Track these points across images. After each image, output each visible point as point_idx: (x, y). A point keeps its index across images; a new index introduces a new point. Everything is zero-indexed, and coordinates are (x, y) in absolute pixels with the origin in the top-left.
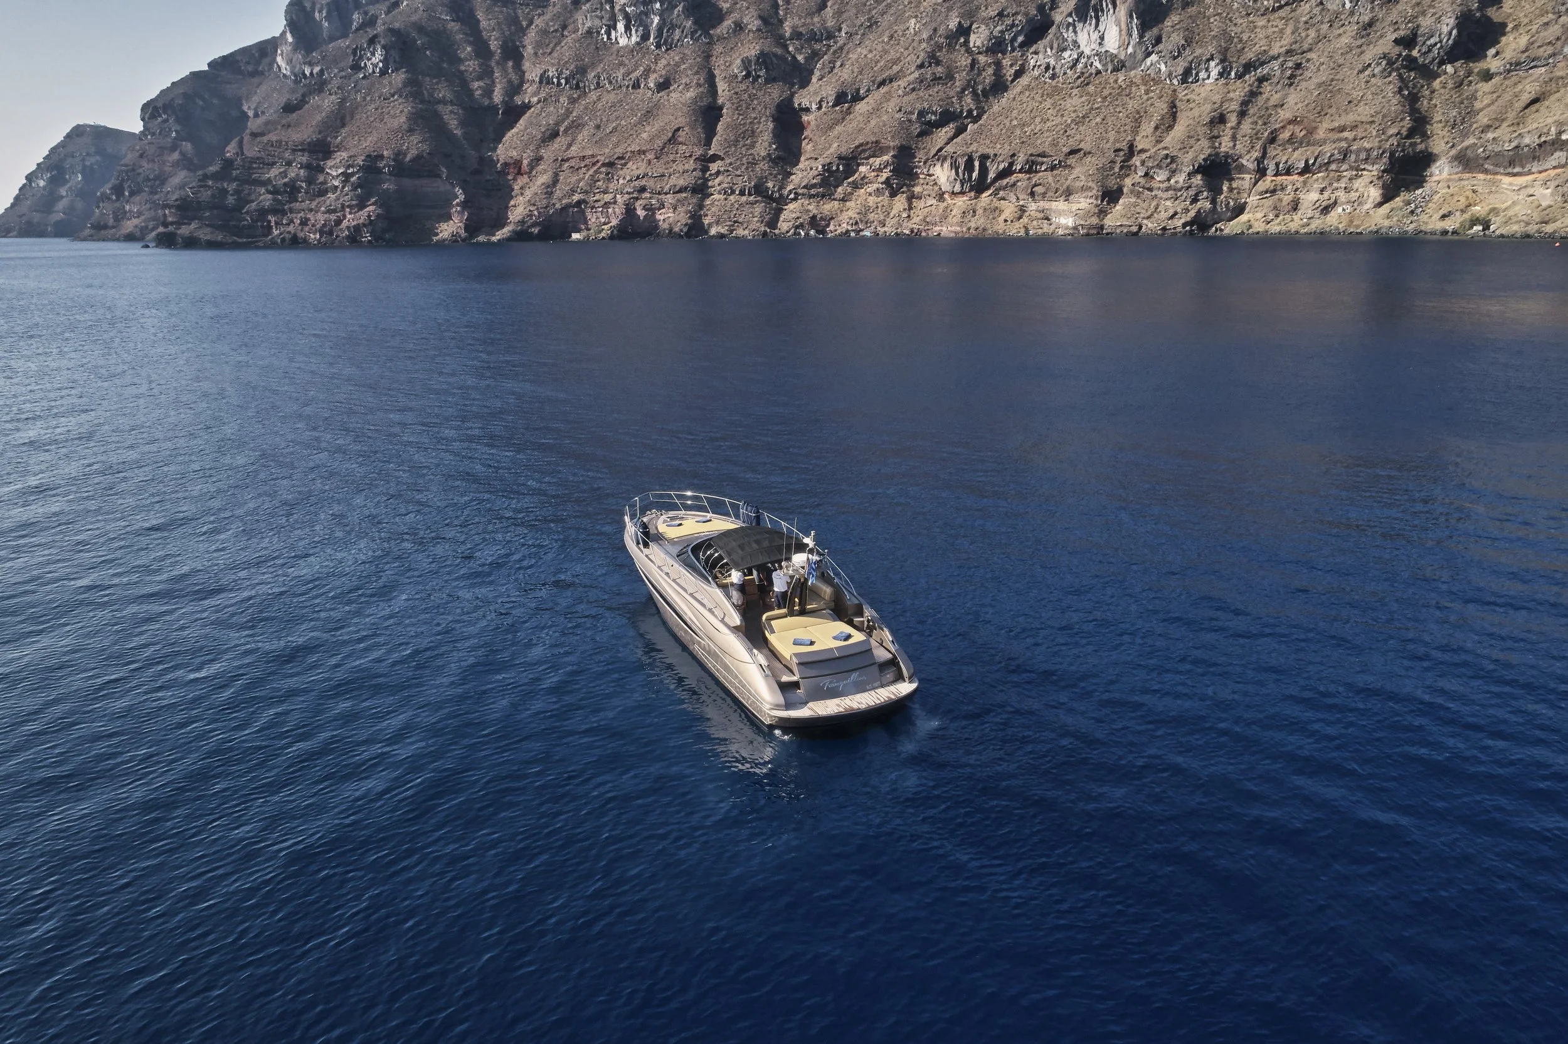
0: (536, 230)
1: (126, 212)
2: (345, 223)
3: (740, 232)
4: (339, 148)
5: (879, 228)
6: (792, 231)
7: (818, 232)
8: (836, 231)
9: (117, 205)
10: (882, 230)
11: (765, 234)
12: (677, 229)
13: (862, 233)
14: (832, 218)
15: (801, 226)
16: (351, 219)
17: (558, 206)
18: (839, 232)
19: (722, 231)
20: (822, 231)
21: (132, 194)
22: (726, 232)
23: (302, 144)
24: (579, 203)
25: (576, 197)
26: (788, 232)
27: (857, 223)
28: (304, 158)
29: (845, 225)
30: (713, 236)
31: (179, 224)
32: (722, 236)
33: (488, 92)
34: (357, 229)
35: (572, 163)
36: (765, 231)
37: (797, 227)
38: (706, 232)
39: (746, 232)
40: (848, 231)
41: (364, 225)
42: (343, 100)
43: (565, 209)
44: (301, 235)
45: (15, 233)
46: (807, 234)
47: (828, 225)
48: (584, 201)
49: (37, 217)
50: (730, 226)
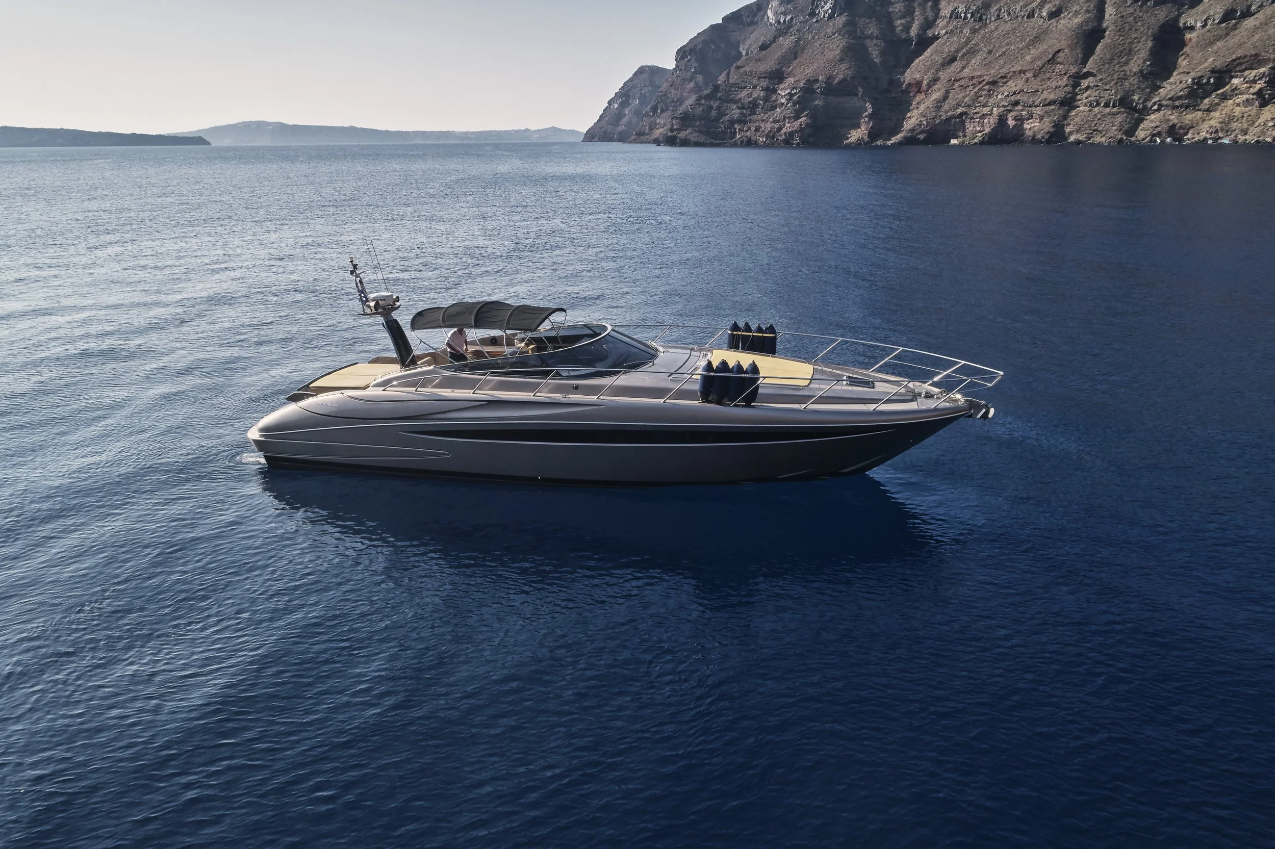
0: (922, 137)
1: (656, 124)
2: (784, 130)
3: (1098, 139)
4: (789, 75)
5: (1239, 136)
6: (1149, 138)
7: (1175, 140)
8: (1193, 138)
9: (652, 119)
10: (1243, 138)
11: (1121, 140)
12: (1039, 136)
13: (1220, 141)
14: (1192, 127)
15: (1159, 134)
16: (788, 127)
17: (944, 117)
18: (1196, 139)
19: (1081, 138)
20: (1180, 140)
21: (662, 111)
22: (1084, 139)
23: (765, 73)
24: (961, 114)
25: (959, 111)
26: (1144, 139)
27: (1217, 132)
28: (764, 83)
29: (1204, 134)
30: (1071, 142)
31: (679, 130)
32: (1078, 142)
33: (907, 28)
34: (791, 134)
35: (962, 82)
36: (1122, 139)
37: (1154, 135)
38: (1066, 139)
39: (1103, 139)
40: (1205, 139)
41: (796, 131)
42: (799, 39)
43: (948, 120)
44: (754, 138)
45: (597, 139)
46: (1163, 142)
47: (1186, 134)
48: (965, 113)
49: (610, 129)
50: (1089, 134)
